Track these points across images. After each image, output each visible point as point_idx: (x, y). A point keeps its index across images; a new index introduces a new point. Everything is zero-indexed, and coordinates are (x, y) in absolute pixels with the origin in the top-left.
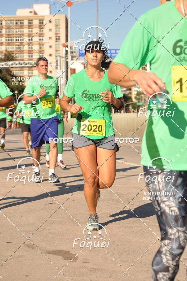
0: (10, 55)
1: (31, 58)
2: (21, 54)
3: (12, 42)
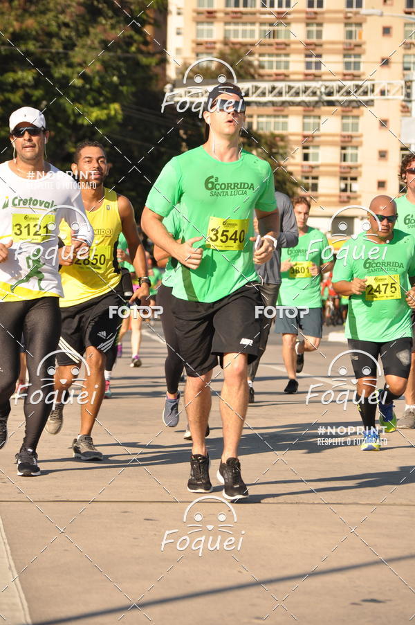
0: (241, 57)
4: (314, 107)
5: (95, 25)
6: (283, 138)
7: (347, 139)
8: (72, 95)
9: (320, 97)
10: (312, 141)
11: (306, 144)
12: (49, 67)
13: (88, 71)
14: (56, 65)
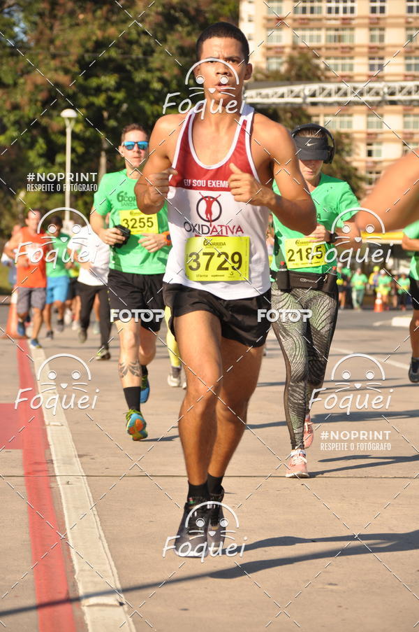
0: (308, 61)
1: (375, 73)
2: (343, 58)
3: (315, 16)
4: (377, 106)
5: (172, 32)
6: (347, 136)
7: (408, 136)
8: (152, 98)
9: (383, 97)
10: (375, 138)
11: (370, 141)
12: (129, 72)
13: (166, 75)
14: (136, 70)
